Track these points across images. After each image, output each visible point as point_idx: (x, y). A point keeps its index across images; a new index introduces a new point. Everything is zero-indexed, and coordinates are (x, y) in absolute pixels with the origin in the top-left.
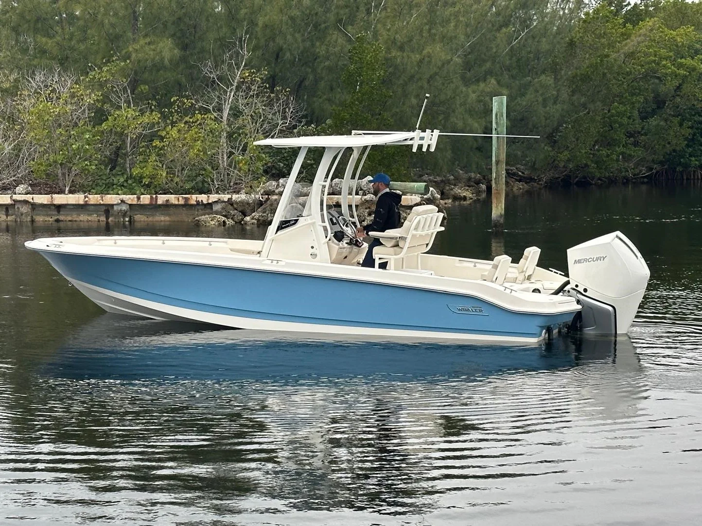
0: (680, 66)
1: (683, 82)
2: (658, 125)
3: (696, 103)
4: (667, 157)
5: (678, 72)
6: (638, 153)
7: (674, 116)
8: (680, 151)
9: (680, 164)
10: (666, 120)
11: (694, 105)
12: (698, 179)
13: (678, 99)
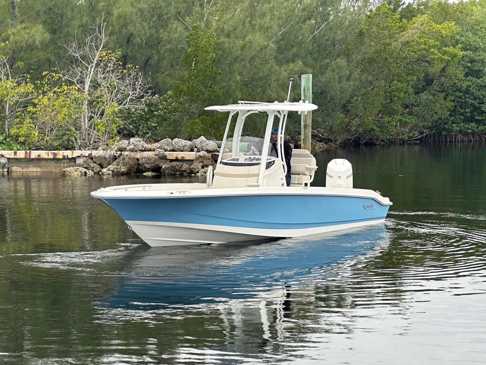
0: (445, 53)
1: (447, 65)
2: (427, 99)
3: (456, 81)
4: (435, 123)
5: (443, 57)
6: (413, 120)
7: (440, 92)
8: (444, 119)
9: (445, 129)
10: (434, 95)
11: (455, 83)
12: (458, 141)
13: (443, 79)
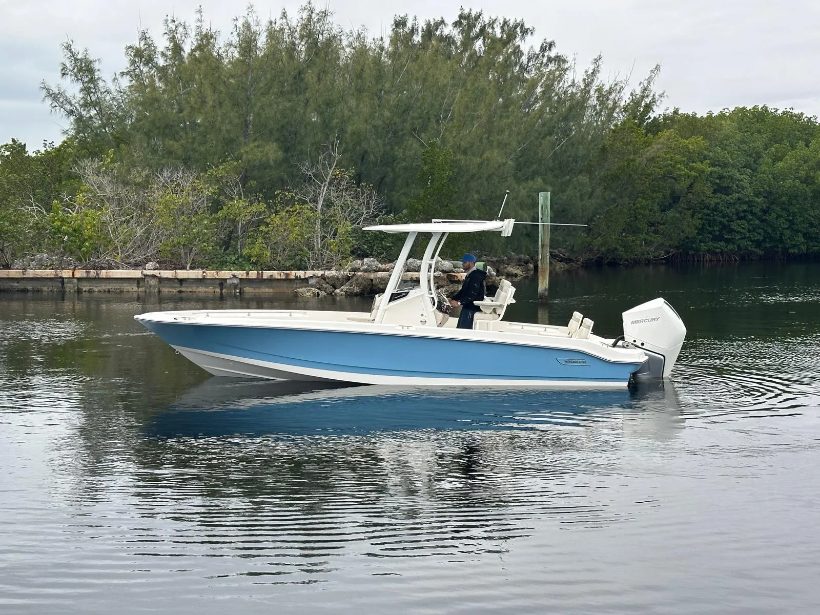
0: (692, 169)
1: (694, 182)
2: (674, 217)
3: (704, 199)
4: (681, 242)
5: (690, 173)
6: (658, 239)
7: (687, 209)
8: (692, 238)
9: (692, 249)
10: (680, 213)
11: (703, 200)
12: (707, 261)
13: (690, 196)
